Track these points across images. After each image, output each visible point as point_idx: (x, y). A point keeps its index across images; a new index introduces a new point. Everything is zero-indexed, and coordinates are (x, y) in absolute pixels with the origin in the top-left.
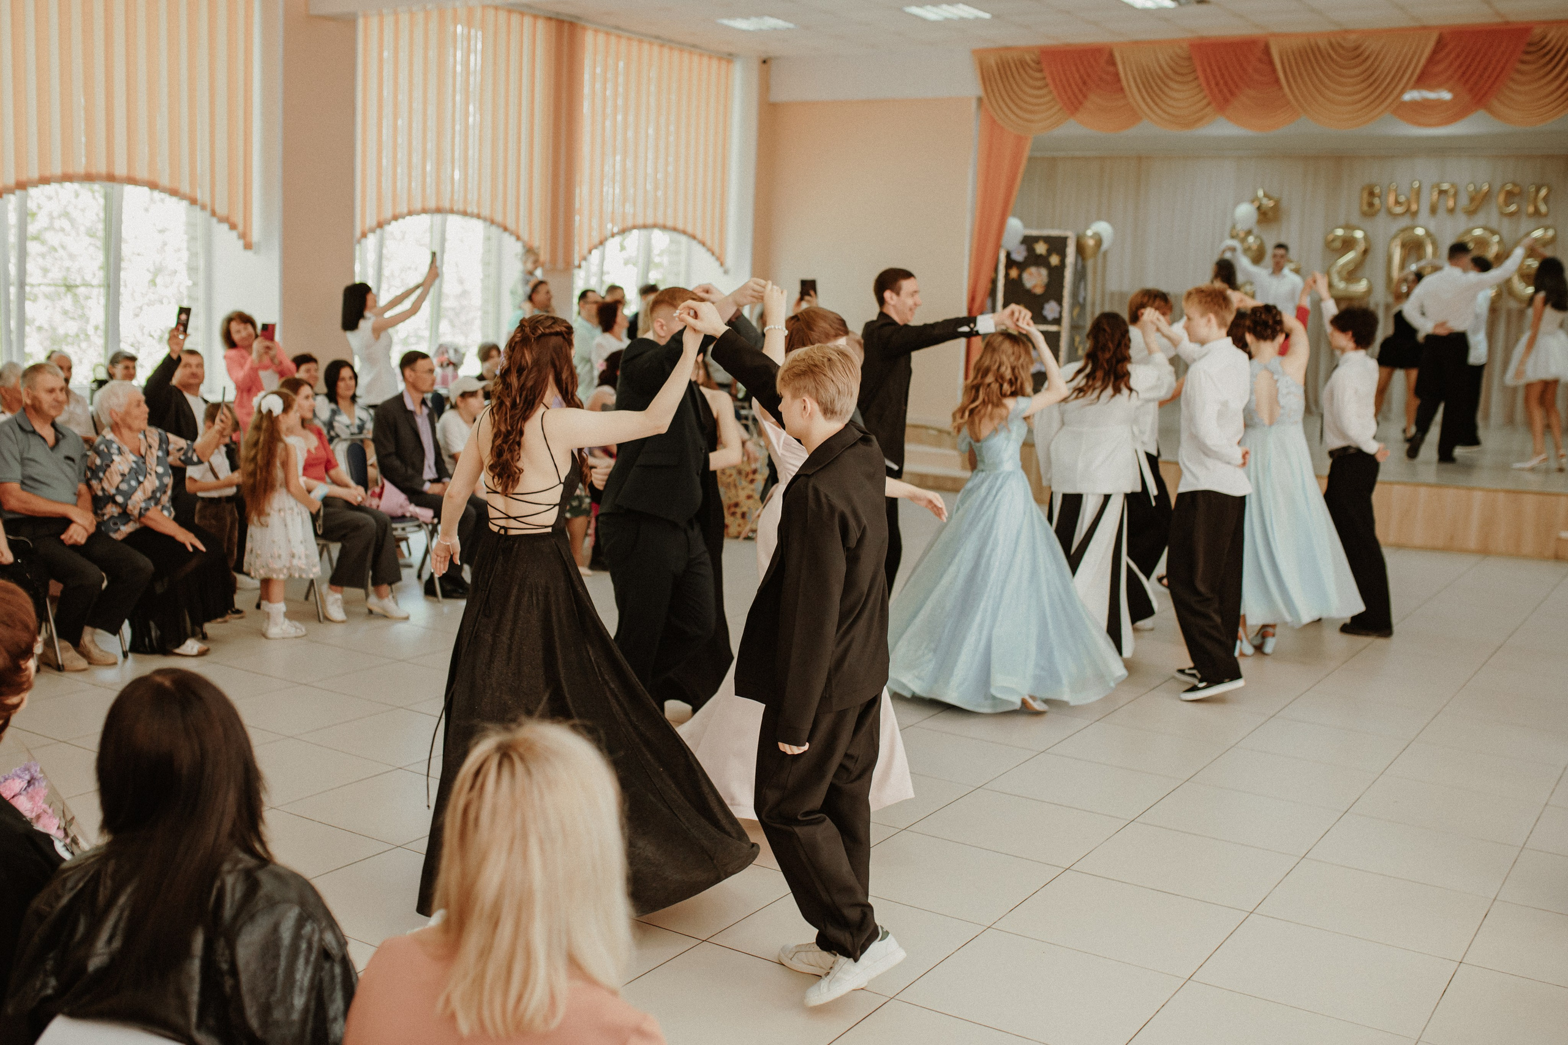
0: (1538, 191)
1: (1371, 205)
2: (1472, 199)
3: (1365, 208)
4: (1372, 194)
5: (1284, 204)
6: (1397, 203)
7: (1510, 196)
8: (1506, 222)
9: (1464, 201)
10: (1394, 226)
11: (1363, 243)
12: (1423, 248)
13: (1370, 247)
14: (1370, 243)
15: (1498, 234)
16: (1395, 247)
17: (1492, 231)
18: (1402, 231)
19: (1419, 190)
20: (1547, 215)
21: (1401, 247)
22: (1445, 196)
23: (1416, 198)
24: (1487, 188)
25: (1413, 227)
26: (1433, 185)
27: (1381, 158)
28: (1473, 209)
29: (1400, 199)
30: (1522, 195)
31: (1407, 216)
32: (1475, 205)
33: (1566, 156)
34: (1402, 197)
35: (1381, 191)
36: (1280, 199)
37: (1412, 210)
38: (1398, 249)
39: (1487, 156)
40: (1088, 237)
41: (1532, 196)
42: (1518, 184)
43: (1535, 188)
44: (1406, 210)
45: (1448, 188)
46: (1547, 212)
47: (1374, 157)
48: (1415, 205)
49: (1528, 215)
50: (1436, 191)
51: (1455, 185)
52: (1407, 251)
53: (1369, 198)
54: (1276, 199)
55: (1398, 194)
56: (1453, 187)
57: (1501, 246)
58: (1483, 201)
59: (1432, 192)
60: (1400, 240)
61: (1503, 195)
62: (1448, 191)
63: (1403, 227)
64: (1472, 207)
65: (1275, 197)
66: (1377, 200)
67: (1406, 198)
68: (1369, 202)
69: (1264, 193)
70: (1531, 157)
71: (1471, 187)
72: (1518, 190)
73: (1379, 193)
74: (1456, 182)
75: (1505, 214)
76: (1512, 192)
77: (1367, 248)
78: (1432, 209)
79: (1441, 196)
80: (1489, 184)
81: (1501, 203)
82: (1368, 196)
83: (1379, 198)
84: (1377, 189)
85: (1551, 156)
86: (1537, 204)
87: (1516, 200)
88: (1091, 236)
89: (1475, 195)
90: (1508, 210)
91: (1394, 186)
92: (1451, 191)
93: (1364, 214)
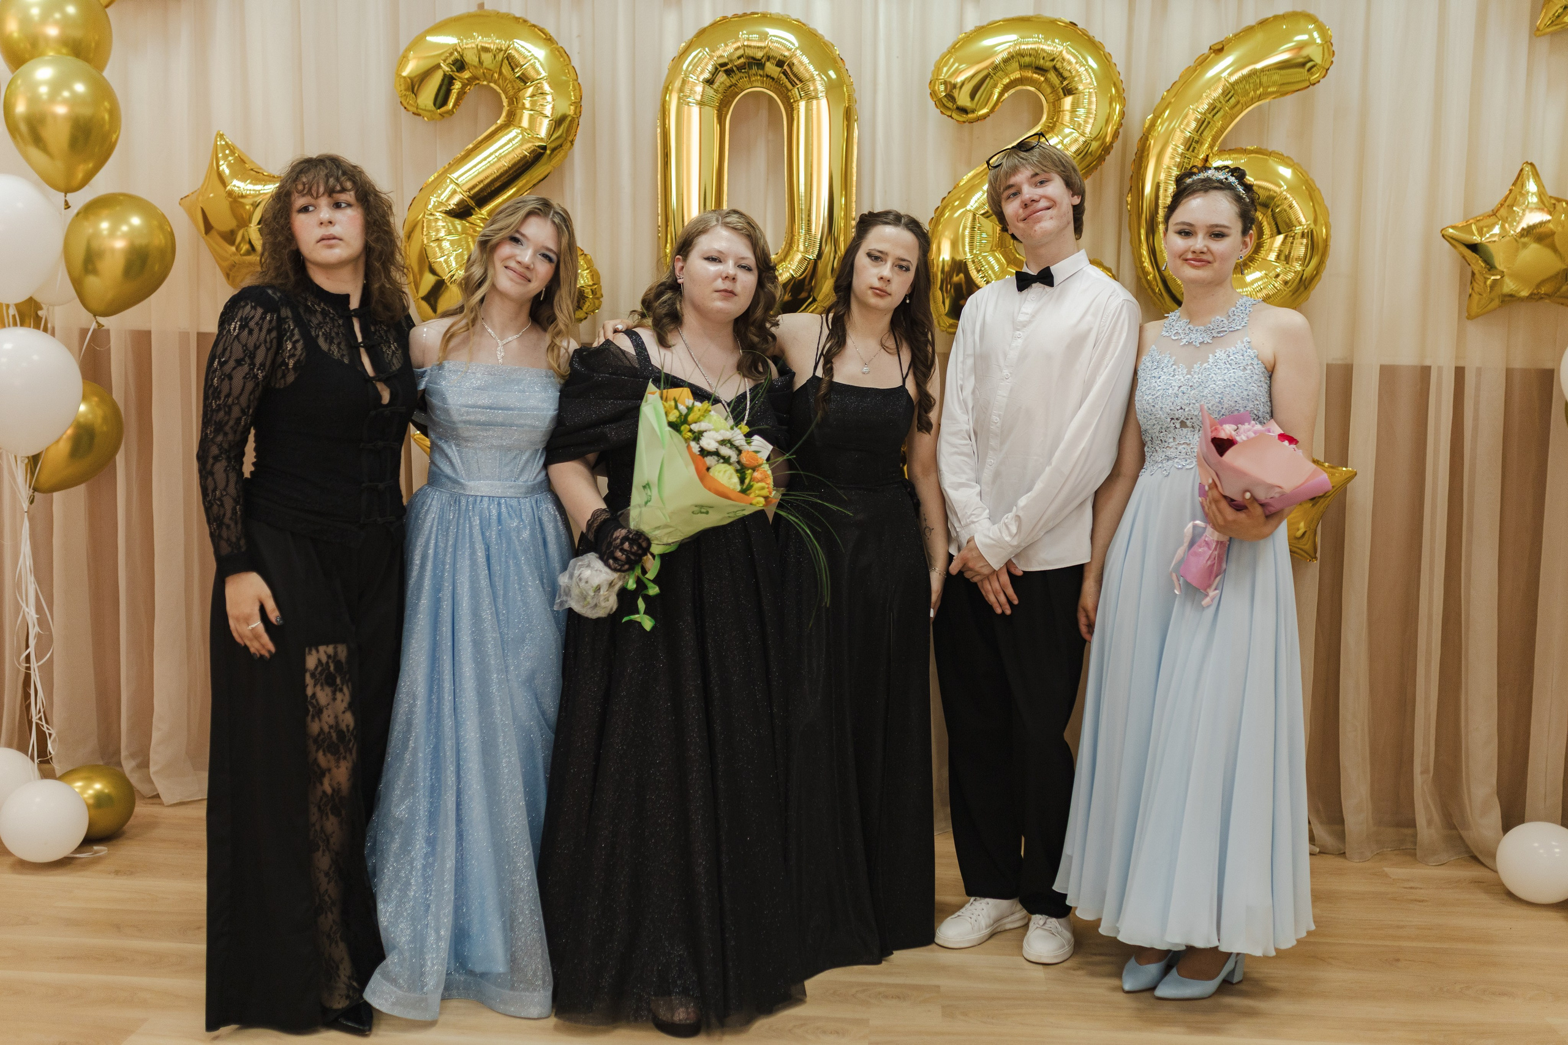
10: (671, 21)
11: (547, 88)
12: (802, 105)
13: (578, 105)
14: (578, 87)
15: (1093, 46)
16: (682, 102)
17: (1072, 31)
18: (702, 36)
21: (703, 103)
25: (744, 20)
38: (695, 112)
52: (728, 119)
57: (1112, 99)
60: (700, 71)
63: (707, 19)
77: (566, 108)
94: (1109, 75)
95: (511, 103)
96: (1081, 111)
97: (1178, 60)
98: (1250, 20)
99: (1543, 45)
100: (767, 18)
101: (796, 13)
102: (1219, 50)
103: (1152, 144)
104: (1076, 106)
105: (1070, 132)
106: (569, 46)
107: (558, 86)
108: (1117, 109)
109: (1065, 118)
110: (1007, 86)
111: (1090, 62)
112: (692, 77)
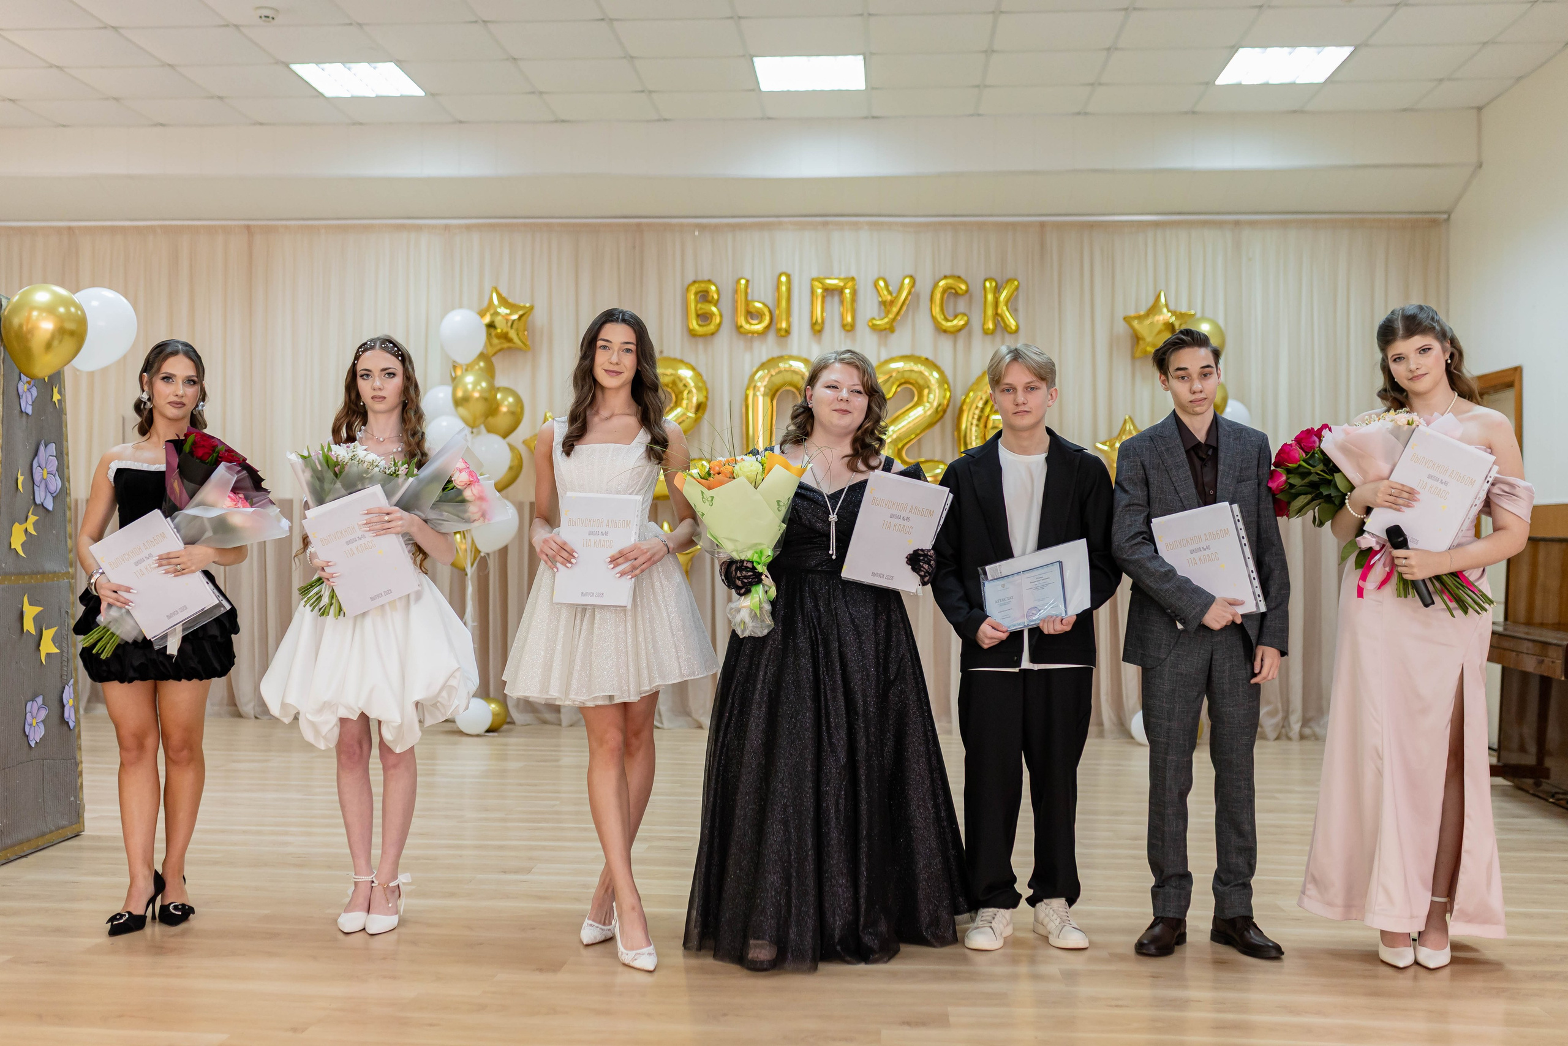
0: (997, 290)
1: (704, 318)
2: (885, 305)
3: (694, 324)
4: (704, 296)
5: (539, 317)
6: (751, 314)
7: (951, 293)
8: (946, 344)
9: (869, 308)
10: (747, 357)
11: (694, 390)
13: (707, 397)
14: (707, 390)
15: (937, 368)
16: (755, 395)
17: (927, 362)
18: (762, 366)
19: (789, 290)
20: (1017, 331)
21: (764, 395)
22: (836, 299)
23: (784, 303)
24: (909, 284)
25: (781, 358)
26: (813, 280)
27: (716, 228)
28: (887, 323)
29: (754, 307)
30: (971, 297)
31: (771, 337)
32: (891, 316)
33: (1042, 225)
34: (758, 305)
35: (718, 292)
36: (532, 308)
37: (779, 326)
38: (761, 399)
39: (905, 225)
40: (35, 313)
41: (990, 297)
42: (963, 276)
43: (994, 284)
44: (768, 327)
45: (842, 284)
46: (1018, 326)
47: (702, 228)
48: (784, 316)
49: (986, 332)
50: (819, 291)
51: (853, 279)
52: (775, 402)
53: (699, 305)
54: (524, 307)
55: (750, 298)
56: (850, 284)
57: (945, 390)
58: (904, 308)
59: (813, 292)
60: (762, 381)
61: (938, 296)
62: (840, 291)
63: (764, 359)
64: (886, 320)
65: (522, 304)
66: (714, 309)
67: (765, 305)
68: (700, 312)
69: (499, 296)
70: (981, 226)
71: (882, 283)
72: (963, 287)
73: (716, 297)
74: (853, 273)
75: (945, 331)
76: (953, 291)
77: (702, 399)
78: (813, 324)
79: (829, 299)
80: (911, 277)
81: (936, 310)
82: (697, 302)
83: (716, 305)
84: (713, 288)
85: (1014, 225)
86: (999, 311)
87: (962, 306)
88: (44, 314)
89: (889, 298)
90: (949, 324)
91: (743, 282)
92: (847, 291)
93: (693, 334)
94: (943, 381)
95: (676, 397)
96: (932, 396)
97: (976, 371)
99: (1138, 364)
100: (792, 358)
101: (804, 355)
103: (965, 407)
104: (929, 393)
105: (928, 405)
106: (702, 370)
107: (698, 389)
108: (948, 394)
109: (925, 399)
110: (899, 386)
111: (936, 375)
112: (759, 384)
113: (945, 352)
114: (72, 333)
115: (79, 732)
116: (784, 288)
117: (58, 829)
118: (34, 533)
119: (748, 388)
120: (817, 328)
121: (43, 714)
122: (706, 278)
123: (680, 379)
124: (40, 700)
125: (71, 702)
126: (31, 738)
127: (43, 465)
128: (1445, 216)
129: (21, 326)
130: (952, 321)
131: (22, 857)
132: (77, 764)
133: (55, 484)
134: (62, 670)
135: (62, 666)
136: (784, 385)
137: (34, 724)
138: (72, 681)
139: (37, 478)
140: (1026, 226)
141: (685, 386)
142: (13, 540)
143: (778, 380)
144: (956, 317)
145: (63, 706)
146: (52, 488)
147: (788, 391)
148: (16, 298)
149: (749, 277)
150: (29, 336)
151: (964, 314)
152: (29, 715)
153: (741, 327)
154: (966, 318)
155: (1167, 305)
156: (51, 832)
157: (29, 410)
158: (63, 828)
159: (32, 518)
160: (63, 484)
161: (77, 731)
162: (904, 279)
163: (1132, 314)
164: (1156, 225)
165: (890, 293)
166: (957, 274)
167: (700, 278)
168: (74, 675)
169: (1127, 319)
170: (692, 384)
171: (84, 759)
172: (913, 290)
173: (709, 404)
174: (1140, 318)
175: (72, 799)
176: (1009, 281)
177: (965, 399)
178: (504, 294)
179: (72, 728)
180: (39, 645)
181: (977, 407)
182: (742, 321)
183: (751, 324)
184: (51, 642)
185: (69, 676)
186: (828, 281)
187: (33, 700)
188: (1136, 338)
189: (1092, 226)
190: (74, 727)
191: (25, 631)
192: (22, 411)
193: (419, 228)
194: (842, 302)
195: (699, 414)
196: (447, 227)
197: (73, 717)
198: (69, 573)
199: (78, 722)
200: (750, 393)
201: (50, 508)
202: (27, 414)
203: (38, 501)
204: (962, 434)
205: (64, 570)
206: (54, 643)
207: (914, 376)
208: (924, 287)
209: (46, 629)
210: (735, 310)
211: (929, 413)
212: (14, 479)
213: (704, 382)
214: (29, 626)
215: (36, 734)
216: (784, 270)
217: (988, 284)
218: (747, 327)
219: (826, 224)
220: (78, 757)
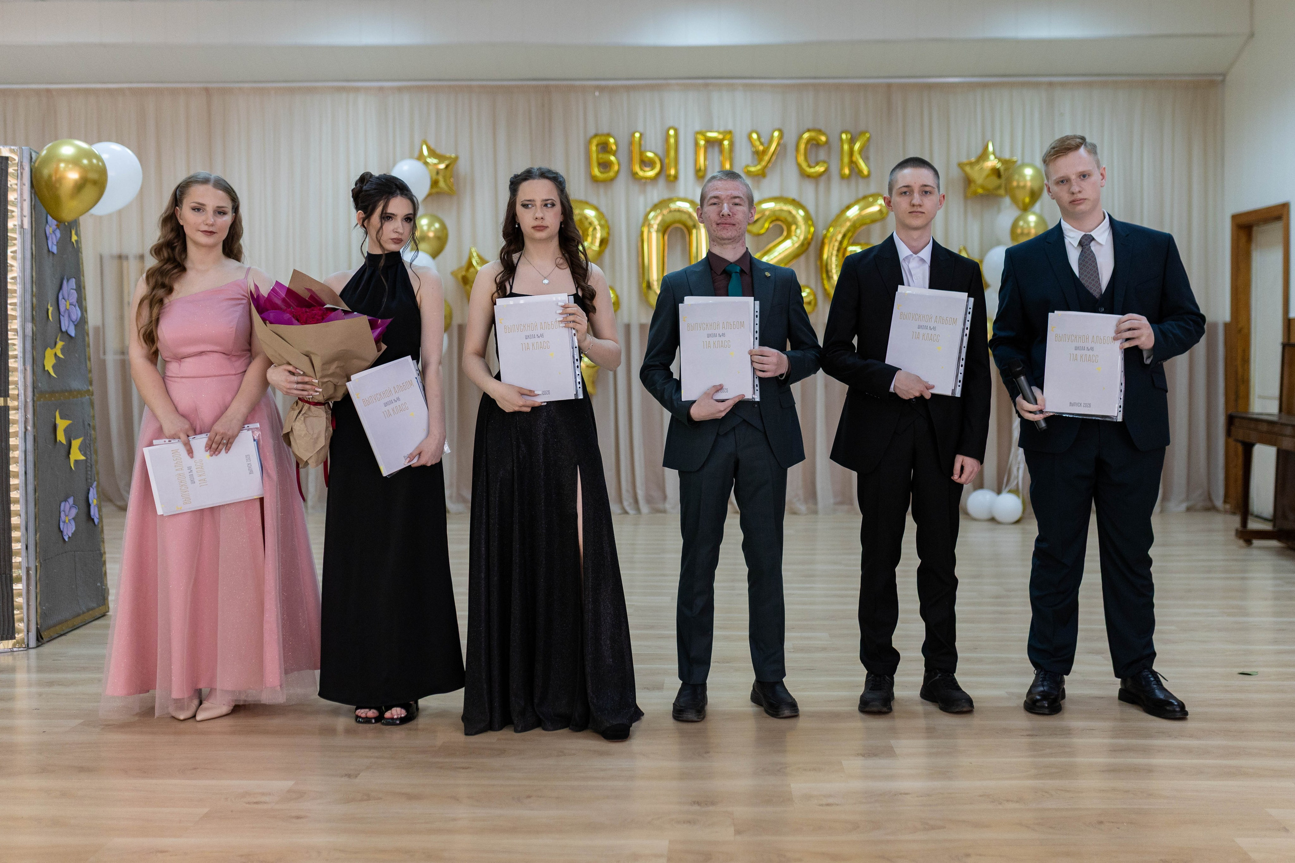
0: (852, 141)
1: (605, 166)
2: (758, 155)
3: (596, 172)
4: (604, 148)
5: (463, 166)
6: (646, 163)
7: (814, 144)
8: (809, 187)
9: (744, 156)
10: (641, 199)
11: (598, 228)
12: (694, 231)
13: (609, 233)
14: (607, 226)
15: (803, 207)
16: (649, 232)
17: (793, 201)
18: (655, 207)
19: (677, 142)
20: (869, 176)
21: (658, 231)
22: (716, 149)
23: (672, 153)
24: (778, 136)
25: (671, 200)
26: (697, 133)
27: (613, 90)
28: (759, 170)
29: (647, 157)
30: (830, 149)
31: (661, 182)
32: (763, 163)
33: (889, 86)
34: (650, 155)
35: (616, 143)
36: (457, 158)
37: (668, 173)
38: (654, 235)
39: (773, 86)
40: (62, 165)
41: (846, 147)
42: (823, 129)
43: (849, 136)
44: (658, 174)
45: (721, 137)
46: (869, 172)
47: (601, 89)
48: (673, 164)
49: (842, 177)
50: (702, 143)
51: (730, 132)
52: (666, 237)
53: (601, 156)
54: (450, 158)
55: (643, 149)
56: (728, 136)
57: (810, 226)
58: (774, 158)
59: (696, 144)
60: (655, 220)
61: (802, 146)
62: (719, 143)
63: (656, 200)
64: (759, 167)
65: (448, 155)
66: (612, 158)
67: (656, 154)
68: (601, 161)
69: (429, 148)
70: (837, 87)
71: (755, 136)
72: (823, 138)
73: (614, 147)
74: (730, 127)
75: (809, 176)
76: (815, 142)
77: (605, 235)
78: (697, 171)
79: (710, 150)
80: (780, 131)
81: (801, 159)
82: (598, 152)
83: (614, 155)
84: (612, 140)
85: (865, 87)
86: (854, 159)
87: (822, 155)
88: (70, 166)
89: (761, 148)
90: (812, 170)
91: (637, 135)
92: (726, 143)
93: (595, 180)
94: (808, 218)
96: (798, 231)
97: (835, 210)
98: (861, 195)
100: (679, 199)
101: (688, 196)
102: (848, 207)
103: (826, 241)
104: (796, 229)
105: (795, 238)
106: (603, 209)
107: (602, 226)
108: (812, 229)
109: (793, 233)
110: (771, 223)
111: (801, 213)
112: (652, 222)
113: (809, 195)
114: (95, 183)
115: (102, 527)
116: (672, 141)
117: (88, 610)
118: (61, 356)
119: (643, 225)
120: (701, 174)
121: (74, 512)
122: (606, 131)
123: (586, 218)
124: (71, 500)
125: (95, 501)
126: (65, 533)
127: (66, 298)
128: (1220, 78)
129: (50, 176)
130: (814, 167)
131: (61, 635)
132: (102, 555)
133: (76, 313)
134: (87, 474)
135: (87, 471)
136: (675, 222)
137: (67, 521)
138: (95, 484)
139: (62, 309)
140: (874, 87)
141: (591, 224)
142: (46, 363)
143: (670, 218)
144: (817, 164)
145: (89, 505)
146: (74, 317)
147: (677, 228)
148: (44, 153)
149: (642, 131)
150: (58, 185)
151: (824, 162)
152: (62, 514)
153: (637, 173)
154: (826, 165)
155: (994, 153)
156: (84, 613)
157: (54, 249)
158: (93, 609)
159: (60, 344)
160: (82, 314)
161: (100, 526)
162: (774, 131)
163: (965, 160)
164: (984, 86)
165: (762, 144)
166: (818, 127)
167: (600, 132)
168: (96, 478)
169: (961, 165)
170: (596, 222)
171: (107, 550)
172: (782, 142)
173: (611, 238)
174: (971, 164)
175: (99, 584)
176: (862, 133)
177: (826, 234)
178: (432, 146)
179: (96, 523)
180: (69, 453)
181: (836, 240)
182: (637, 168)
183: (644, 171)
184: (78, 451)
185: (93, 478)
186: (710, 134)
187: (66, 500)
188: (968, 181)
189: (931, 87)
190: (98, 523)
191: (58, 440)
192: (49, 251)
193: (357, 90)
194: (721, 151)
195: (602, 247)
196: (381, 89)
197: (97, 515)
198: (89, 390)
199: (101, 518)
200: (645, 230)
201: (73, 334)
202: (53, 253)
203: (64, 329)
204: (824, 263)
205: (85, 387)
206: (80, 451)
207: (784, 215)
208: (790, 138)
209: (74, 439)
210: (631, 160)
211: (797, 245)
212: (46, 310)
213: (607, 221)
214: (61, 437)
215: (69, 530)
216: (671, 124)
217: (844, 136)
218: (641, 173)
219: (706, 85)
220: (102, 549)
